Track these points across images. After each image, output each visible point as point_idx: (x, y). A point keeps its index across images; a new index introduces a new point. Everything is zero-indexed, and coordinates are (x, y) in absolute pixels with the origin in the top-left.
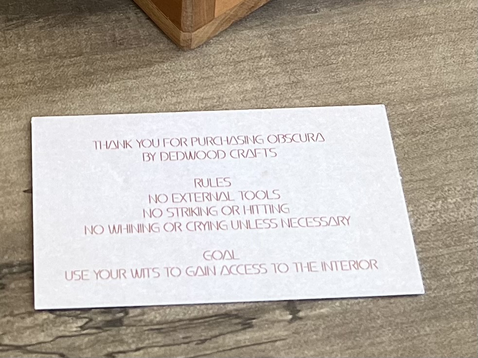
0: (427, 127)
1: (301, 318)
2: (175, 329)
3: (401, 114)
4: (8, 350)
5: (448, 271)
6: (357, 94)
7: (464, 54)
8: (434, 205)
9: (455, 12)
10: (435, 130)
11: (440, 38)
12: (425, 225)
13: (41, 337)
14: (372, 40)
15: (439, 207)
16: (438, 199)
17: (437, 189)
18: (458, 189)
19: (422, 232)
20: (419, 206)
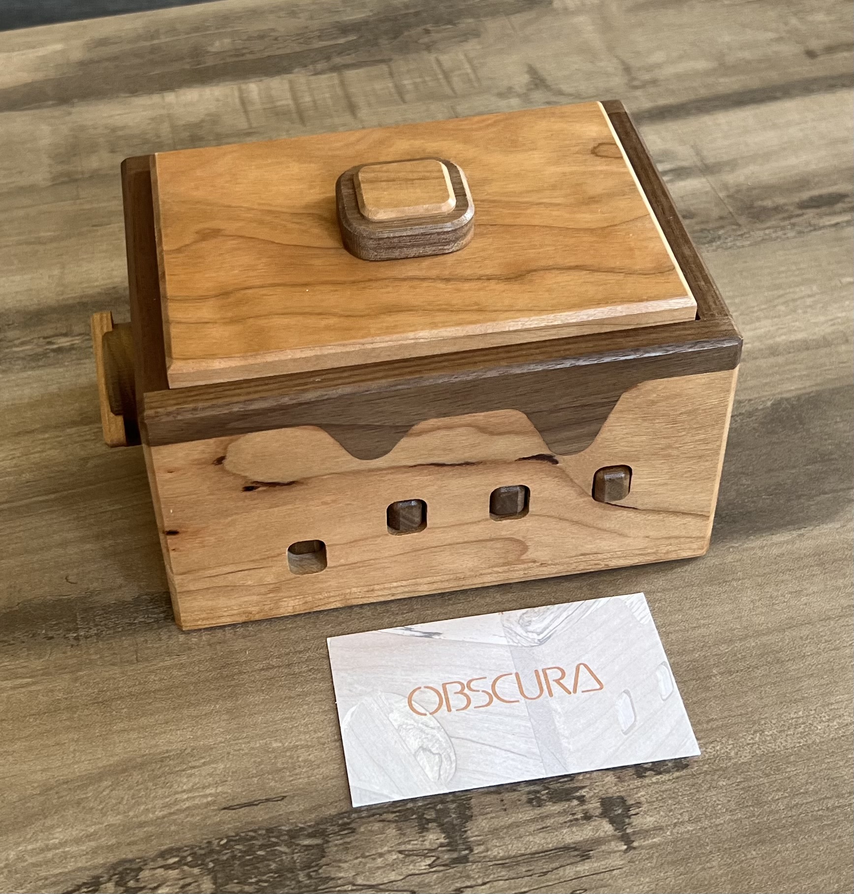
0: (741, 665)
1: (635, 848)
2: (518, 864)
3: (716, 655)
4: (362, 890)
5: (769, 798)
6: (674, 638)
7: (771, 597)
8: (752, 738)
9: (760, 558)
10: (749, 668)
11: (747, 583)
12: (745, 757)
13: (393, 876)
14: (685, 587)
15: (757, 739)
16: (755, 732)
17: (754, 723)
18: (774, 722)
19: (743, 763)
20: (738, 740)
